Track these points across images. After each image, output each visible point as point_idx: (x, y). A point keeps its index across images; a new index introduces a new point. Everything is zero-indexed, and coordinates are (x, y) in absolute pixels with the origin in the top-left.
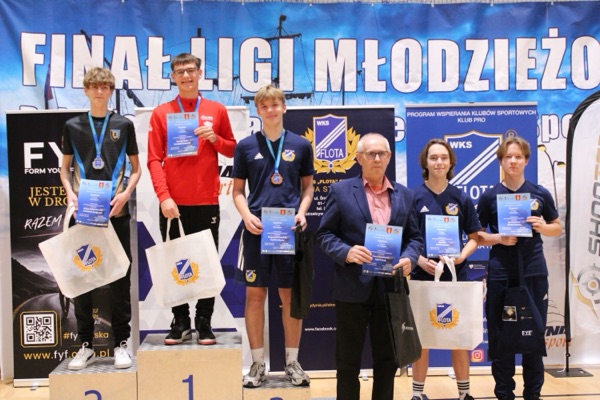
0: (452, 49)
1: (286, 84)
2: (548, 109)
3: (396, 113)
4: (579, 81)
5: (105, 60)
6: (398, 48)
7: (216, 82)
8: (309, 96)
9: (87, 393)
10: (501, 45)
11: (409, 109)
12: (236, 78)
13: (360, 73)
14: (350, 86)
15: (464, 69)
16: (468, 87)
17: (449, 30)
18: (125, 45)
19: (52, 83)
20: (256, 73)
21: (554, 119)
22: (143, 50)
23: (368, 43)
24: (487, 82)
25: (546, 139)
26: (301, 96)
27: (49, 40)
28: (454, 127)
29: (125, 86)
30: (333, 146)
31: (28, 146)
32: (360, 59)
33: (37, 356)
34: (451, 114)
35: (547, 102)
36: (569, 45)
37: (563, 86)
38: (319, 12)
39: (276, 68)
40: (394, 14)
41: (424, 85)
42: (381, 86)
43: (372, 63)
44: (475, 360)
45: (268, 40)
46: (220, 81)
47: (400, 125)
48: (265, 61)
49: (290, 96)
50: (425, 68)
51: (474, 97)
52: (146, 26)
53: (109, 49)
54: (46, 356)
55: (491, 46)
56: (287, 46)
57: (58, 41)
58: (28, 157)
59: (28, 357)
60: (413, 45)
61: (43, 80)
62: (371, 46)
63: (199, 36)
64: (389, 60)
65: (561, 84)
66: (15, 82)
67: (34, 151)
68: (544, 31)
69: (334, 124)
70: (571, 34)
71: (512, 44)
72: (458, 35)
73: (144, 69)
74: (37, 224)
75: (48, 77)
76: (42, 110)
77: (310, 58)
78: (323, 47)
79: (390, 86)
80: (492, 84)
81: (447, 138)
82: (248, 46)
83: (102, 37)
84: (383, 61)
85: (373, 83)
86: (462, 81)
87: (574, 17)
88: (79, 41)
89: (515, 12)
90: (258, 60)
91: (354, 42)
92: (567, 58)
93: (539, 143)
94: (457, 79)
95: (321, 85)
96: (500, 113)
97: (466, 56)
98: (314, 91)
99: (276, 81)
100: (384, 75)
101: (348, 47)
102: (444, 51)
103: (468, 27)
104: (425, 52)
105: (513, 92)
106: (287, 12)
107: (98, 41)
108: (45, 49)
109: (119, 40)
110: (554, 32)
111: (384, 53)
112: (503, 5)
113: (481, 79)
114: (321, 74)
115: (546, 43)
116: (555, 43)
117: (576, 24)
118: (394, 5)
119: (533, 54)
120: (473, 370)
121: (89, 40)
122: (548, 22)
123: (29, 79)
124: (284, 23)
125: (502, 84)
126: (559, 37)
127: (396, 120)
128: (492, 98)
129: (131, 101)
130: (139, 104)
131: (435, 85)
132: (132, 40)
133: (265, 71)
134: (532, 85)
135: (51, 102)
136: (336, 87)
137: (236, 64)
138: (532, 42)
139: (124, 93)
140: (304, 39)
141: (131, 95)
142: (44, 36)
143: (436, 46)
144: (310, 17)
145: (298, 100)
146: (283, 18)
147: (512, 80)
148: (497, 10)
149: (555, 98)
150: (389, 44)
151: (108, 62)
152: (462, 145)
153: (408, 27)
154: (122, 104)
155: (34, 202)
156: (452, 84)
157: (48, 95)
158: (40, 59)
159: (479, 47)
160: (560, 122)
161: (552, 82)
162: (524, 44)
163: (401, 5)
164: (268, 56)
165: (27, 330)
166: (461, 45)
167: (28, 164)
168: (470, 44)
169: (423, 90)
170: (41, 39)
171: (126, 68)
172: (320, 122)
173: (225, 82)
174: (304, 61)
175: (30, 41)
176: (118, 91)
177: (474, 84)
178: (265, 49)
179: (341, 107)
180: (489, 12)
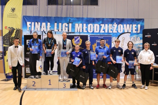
0: (98, 26)
1: (70, 31)
2: (114, 36)
3: (88, 36)
4: (119, 32)
5: (40, 26)
6: (89, 25)
7: (58, 30)
8: (74, 33)
9: (33, 82)
10: (106, 25)
11: (90, 35)
12: (62, 30)
13: (83, 29)
14: (81, 31)
15: (100, 29)
16: (101, 32)
17: (98, 22)
18: (44, 24)
19: (32, 30)
20: (65, 29)
21: (115, 38)
22: (47, 25)
23: (84, 24)
24: (104, 31)
25: (113, 41)
26: (73, 33)
27: (31, 23)
28: (98, 39)
29: (44, 31)
30: (77, 41)
31: (27, 40)
32: (83, 27)
33: (28, 75)
34: (97, 36)
35: (114, 35)
36: (118, 25)
37: (117, 32)
38: (76, 19)
39: (69, 28)
40: (88, 19)
41: (93, 31)
42: (86, 32)
43: (85, 28)
44: (101, 77)
45: (67, 23)
46: (59, 30)
47: (89, 38)
48: (67, 27)
49: (71, 33)
50: (94, 29)
51: (102, 34)
52: (47, 21)
53: (41, 25)
54: (30, 75)
55: (105, 25)
56: (70, 24)
57: (33, 23)
58: (27, 42)
59: (27, 75)
60: (92, 25)
61: (30, 29)
62: (85, 25)
63: (56, 23)
64: (88, 27)
65: (116, 32)
66: (26, 30)
67: (28, 41)
68: (114, 23)
69: (78, 38)
70: (118, 24)
71: (108, 25)
72: (99, 23)
73: (47, 28)
74: (28, 53)
75: (31, 29)
76: (30, 35)
77: (74, 27)
78: (77, 25)
79: (88, 32)
80: (105, 32)
81: (97, 40)
82: (64, 24)
83: (40, 23)
84: (87, 27)
85: (85, 31)
86: (100, 31)
87: (118, 21)
88: (36, 23)
89: (109, 20)
90: (65, 27)
91: (82, 24)
92: (117, 28)
93: (112, 41)
94: (99, 31)
95: (76, 31)
96: (105, 36)
97: (100, 27)
98: (75, 32)
99: (68, 30)
100: (87, 30)
101: (81, 25)
102: (97, 26)
103: (101, 22)
104: (94, 26)
105: (108, 33)
106: (71, 19)
107: (39, 23)
108: (31, 25)
109: (43, 23)
110: (115, 23)
111: (87, 26)
112: (107, 19)
113: (103, 31)
114: (76, 29)
115: (114, 25)
116: (115, 25)
117: (119, 22)
118: (89, 18)
119: (112, 27)
120: (100, 79)
121: (38, 23)
122: (114, 22)
123: (28, 29)
124: (70, 21)
125: (106, 32)
126: (116, 24)
127: (88, 37)
128: (105, 34)
129: (44, 33)
130: (46, 34)
131: (95, 31)
132: (45, 23)
133: (67, 28)
134: (111, 32)
135: (32, 33)
136: (79, 31)
137: (62, 27)
138: (112, 25)
139: (43, 32)
140: (73, 23)
141: (44, 32)
142: (30, 22)
143: (95, 25)
144: (75, 20)
145: (72, 33)
146: (70, 20)
147: (108, 31)
148: (106, 19)
149: (115, 34)
150: (87, 25)
151: (41, 27)
152: (99, 42)
153: (91, 22)
154: (43, 34)
155: (28, 50)
156: (98, 31)
157: (31, 32)
158: (30, 26)
159: (103, 25)
160: (116, 38)
161: (115, 32)
162: (110, 25)
163: (90, 18)
164: (67, 26)
165: (27, 70)
166: (100, 25)
167: (27, 43)
168: (101, 25)
169: (93, 32)
170: (30, 23)
171: (44, 28)
172: (75, 37)
173: (60, 30)
174: (73, 27)
175: (28, 23)
176: (42, 32)
177: (102, 31)
178: (67, 25)
179: (79, 35)
180: (105, 20)
